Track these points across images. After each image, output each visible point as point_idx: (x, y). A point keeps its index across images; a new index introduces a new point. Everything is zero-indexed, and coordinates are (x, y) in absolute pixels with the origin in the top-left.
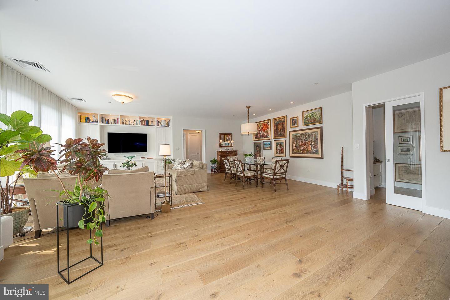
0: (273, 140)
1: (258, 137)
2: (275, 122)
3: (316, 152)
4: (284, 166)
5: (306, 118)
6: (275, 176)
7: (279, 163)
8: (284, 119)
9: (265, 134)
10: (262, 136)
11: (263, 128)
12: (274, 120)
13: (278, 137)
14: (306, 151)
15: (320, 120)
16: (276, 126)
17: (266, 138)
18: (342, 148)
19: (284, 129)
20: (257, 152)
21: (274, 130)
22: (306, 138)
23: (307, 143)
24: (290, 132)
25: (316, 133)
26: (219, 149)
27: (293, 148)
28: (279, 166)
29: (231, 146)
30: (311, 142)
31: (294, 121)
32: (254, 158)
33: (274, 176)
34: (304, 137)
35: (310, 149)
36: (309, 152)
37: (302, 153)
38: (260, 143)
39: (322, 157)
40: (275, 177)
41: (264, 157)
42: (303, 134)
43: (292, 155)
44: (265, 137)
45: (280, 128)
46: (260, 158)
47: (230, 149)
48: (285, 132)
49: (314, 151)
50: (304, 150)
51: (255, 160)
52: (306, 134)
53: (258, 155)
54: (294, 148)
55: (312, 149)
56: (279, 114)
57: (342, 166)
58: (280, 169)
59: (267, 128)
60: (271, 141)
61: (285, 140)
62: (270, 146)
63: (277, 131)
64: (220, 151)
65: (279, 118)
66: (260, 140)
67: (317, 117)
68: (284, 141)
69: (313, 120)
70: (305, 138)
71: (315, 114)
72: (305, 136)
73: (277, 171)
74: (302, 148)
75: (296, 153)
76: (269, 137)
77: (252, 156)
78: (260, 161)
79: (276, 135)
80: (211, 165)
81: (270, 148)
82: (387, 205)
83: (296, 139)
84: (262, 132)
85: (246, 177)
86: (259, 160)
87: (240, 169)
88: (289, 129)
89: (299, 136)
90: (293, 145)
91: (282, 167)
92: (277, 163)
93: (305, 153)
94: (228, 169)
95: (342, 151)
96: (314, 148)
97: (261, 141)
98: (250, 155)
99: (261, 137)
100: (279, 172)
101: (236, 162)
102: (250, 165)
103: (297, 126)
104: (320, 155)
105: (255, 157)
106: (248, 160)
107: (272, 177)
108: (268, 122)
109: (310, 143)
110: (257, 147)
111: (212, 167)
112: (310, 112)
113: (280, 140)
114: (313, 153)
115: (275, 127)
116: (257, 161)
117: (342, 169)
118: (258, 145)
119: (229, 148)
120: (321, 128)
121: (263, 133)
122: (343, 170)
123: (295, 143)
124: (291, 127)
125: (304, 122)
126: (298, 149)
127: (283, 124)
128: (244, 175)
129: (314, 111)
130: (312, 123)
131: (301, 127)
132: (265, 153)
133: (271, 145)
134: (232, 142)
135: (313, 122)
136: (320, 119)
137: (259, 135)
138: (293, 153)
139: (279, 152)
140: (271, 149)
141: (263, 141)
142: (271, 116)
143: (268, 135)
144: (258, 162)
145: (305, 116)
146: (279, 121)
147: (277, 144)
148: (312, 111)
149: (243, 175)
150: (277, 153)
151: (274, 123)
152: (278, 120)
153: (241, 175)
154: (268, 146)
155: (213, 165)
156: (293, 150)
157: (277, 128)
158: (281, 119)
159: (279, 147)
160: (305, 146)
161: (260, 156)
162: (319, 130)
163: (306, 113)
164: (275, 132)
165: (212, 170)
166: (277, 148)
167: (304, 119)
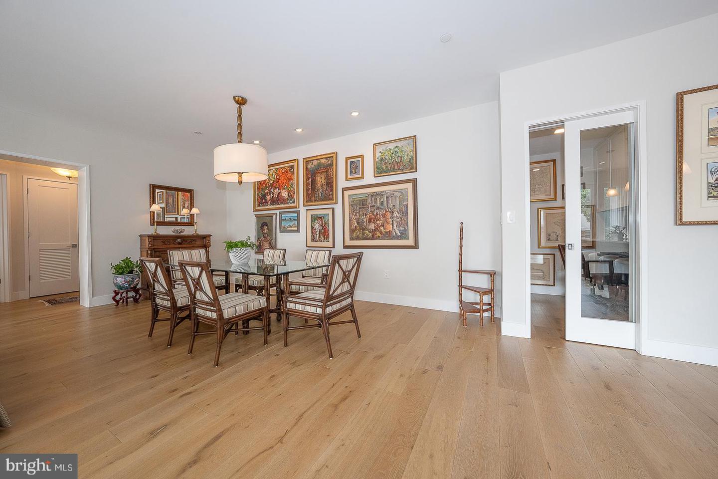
0: (302, 209)
1: (266, 202)
2: (309, 167)
3: (404, 235)
4: (350, 272)
5: (382, 160)
6: (329, 306)
7: (339, 265)
8: (332, 158)
9: (285, 194)
10: (277, 201)
11: (279, 179)
12: (307, 161)
13: (315, 201)
14: (381, 233)
15: (412, 165)
16: (311, 175)
17: (287, 203)
18: (462, 223)
19: (330, 184)
20: (263, 238)
21: (307, 185)
22: (382, 203)
23: (384, 216)
24: (344, 189)
25: (403, 193)
26: (151, 230)
27: (350, 226)
28: (341, 274)
29: (191, 224)
30: (393, 213)
31: (355, 166)
32: (257, 253)
33: (324, 307)
34: (376, 202)
35: (390, 228)
36: (389, 235)
37: (373, 238)
38: (271, 216)
39: (416, 246)
40: (329, 310)
41: (285, 250)
42: (373, 195)
43: (349, 242)
44: (284, 201)
45: (320, 180)
46: (272, 251)
47: (188, 231)
48: (332, 190)
49: (398, 232)
50: (376, 229)
51: (260, 257)
52: (380, 194)
53: (266, 244)
54: (353, 227)
55: (395, 228)
56: (318, 149)
57: (461, 262)
58: (343, 282)
59: (289, 180)
60: (298, 213)
61: (333, 209)
62: (296, 222)
63: (313, 189)
64: (149, 236)
65: (318, 158)
66: (269, 210)
67: (405, 157)
68: (330, 212)
69: (398, 163)
70: (379, 205)
71: (402, 151)
72: (378, 200)
73: (334, 292)
74: (372, 226)
75: (358, 238)
76: (294, 202)
77: (249, 246)
78: (273, 259)
79: (312, 196)
80: (115, 278)
81: (295, 229)
82: (567, 342)
83: (359, 205)
84: (277, 191)
85: (229, 319)
86: (270, 257)
87: (205, 294)
88: (342, 182)
89: (365, 200)
90: (350, 220)
91: (346, 276)
92: (337, 265)
93: (379, 238)
94: (161, 293)
95: (461, 231)
96: (399, 225)
97: (275, 211)
98: (244, 245)
99: (274, 202)
100: (338, 292)
101: (189, 268)
102: (246, 275)
103: (360, 176)
104: (411, 242)
105: (260, 250)
106: (237, 261)
107: (319, 311)
108: (293, 167)
109: (389, 215)
110: (265, 226)
111: (116, 285)
112: (392, 146)
113: (321, 209)
114: (398, 238)
115: (308, 178)
116: (263, 260)
117: (460, 270)
118: (267, 220)
119: (183, 228)
120: (414, 182)
121: (279, 194)
122: (465, 271)
123: (356, 215)
124: (347, 179)
125: (377, 168)
126: (363, 230)
127: (327, 172)
128: (221, 315)
129: (398, 144)
130: (394, 170)
131: (369, 177)
132: (283, 240)
133: (298, 220)
134: (195, 211)
135: (396, 168)
136: (412, 163)
137: (268, 197)
138: (352, 239)
139: (319, 236)
140: (298, 231)
141: (277, 212)
142: (300, 153)
143: (291, 197)
144: (267, 262)
145: (378, 155)
146: (319, 165)
147: (315, 218)
148: (395, 144)
149: (214, 315)
150: (313, 240)
151: (307, 168)
152: (315, 163)
153: (209, 314)
154: (291, 224)
155: (120, 280)
156: (352, 231)
157: (314, 182)
158: (323, 161)
159: (317, 226)
160: (378, 222)
161: (271, 247)
162: (410, 186)
163: (380, 149)
164: (308, 190)
165: (117, 293)
166: (313, 228)
167: (377, 162)
